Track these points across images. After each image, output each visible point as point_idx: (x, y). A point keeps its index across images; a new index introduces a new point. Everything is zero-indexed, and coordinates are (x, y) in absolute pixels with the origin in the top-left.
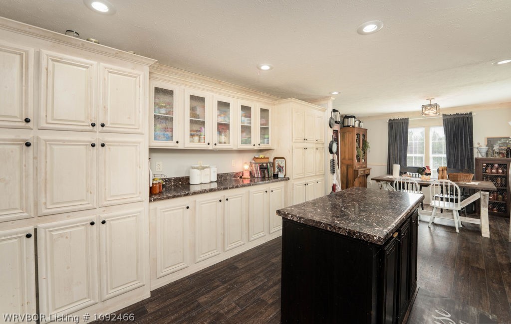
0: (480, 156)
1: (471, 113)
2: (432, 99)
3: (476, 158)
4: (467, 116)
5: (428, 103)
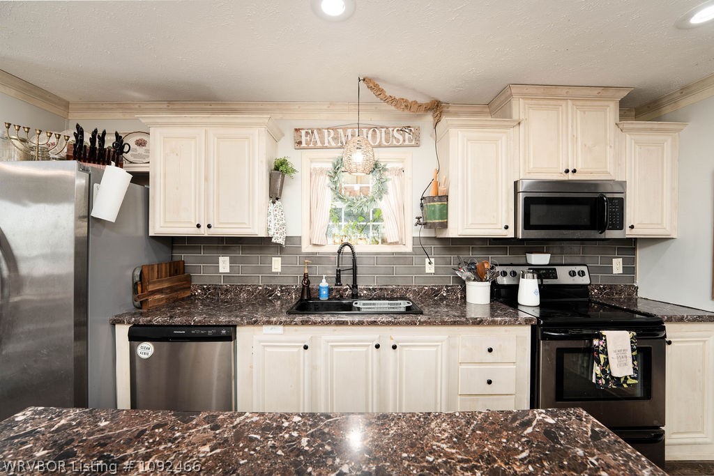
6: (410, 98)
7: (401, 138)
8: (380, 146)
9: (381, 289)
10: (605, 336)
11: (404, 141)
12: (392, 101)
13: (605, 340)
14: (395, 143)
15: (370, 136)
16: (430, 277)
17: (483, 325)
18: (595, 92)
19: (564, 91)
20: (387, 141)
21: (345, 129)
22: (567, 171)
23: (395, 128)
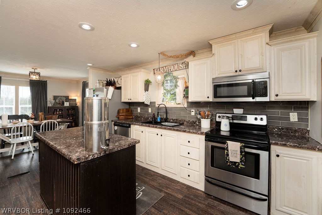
0: (50, 106)
1: (46, 81)
2: (36, 69)
3: (49, 107)
4: (44, 82)
5: (33, 71)
6: (178, 53)
7: (182, 66)
8: (176, 70)
9: (176, 120)
10: (227, 143)
11: (183, 67)
12: (171, 57)
13: (227, 145)
14: (180, 68)
15: (173, 67)
16: (193, 117)
17: (186, 132)
18: (251, 32)
19: (234, 36)
20: (178, 68)
21: (166, 67)
22: (236, 71)
23: (180, 63)
